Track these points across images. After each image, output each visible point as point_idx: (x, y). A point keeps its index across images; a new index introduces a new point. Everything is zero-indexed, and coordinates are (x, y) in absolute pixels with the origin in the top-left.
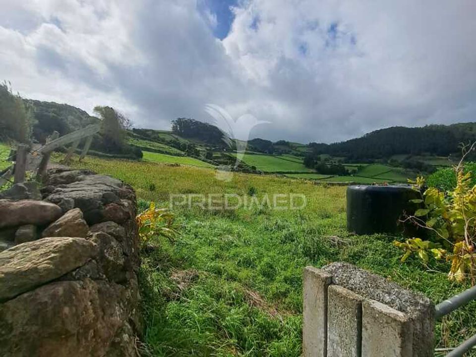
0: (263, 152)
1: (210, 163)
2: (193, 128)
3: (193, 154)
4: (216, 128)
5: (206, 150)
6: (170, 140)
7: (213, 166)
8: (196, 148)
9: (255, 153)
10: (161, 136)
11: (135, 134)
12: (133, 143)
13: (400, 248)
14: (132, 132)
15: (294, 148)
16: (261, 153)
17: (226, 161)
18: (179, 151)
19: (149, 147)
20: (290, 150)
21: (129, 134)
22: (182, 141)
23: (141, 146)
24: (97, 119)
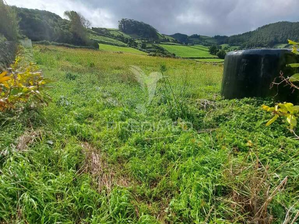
0: (181, 43)
1: (144, 51)
2: (133, 26)
3: (133, 45)
4: (149, 25)
5: (142, 43)
6: (117, 35)
7: (146, 53)
8: (136, 41)
9: (176, 44)
10: (111, 33)
11: (93, 32)
12: (93, 38)
13: (268, 113)
14: (92, 31)
15: (203, 40)
16: (180, 44)
17: (155, 50)
18: (123, 44)
19: (103, 41)
20: (200, 41)
21: (89, 32)
22: (126, 36)
23: (97, 40)
24: (68, 20)
